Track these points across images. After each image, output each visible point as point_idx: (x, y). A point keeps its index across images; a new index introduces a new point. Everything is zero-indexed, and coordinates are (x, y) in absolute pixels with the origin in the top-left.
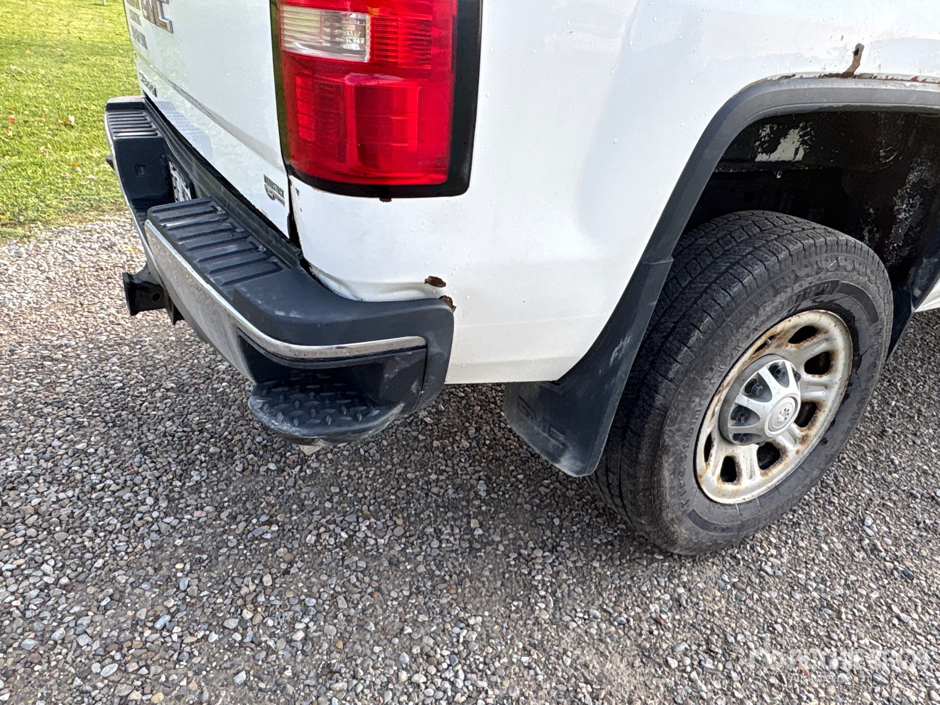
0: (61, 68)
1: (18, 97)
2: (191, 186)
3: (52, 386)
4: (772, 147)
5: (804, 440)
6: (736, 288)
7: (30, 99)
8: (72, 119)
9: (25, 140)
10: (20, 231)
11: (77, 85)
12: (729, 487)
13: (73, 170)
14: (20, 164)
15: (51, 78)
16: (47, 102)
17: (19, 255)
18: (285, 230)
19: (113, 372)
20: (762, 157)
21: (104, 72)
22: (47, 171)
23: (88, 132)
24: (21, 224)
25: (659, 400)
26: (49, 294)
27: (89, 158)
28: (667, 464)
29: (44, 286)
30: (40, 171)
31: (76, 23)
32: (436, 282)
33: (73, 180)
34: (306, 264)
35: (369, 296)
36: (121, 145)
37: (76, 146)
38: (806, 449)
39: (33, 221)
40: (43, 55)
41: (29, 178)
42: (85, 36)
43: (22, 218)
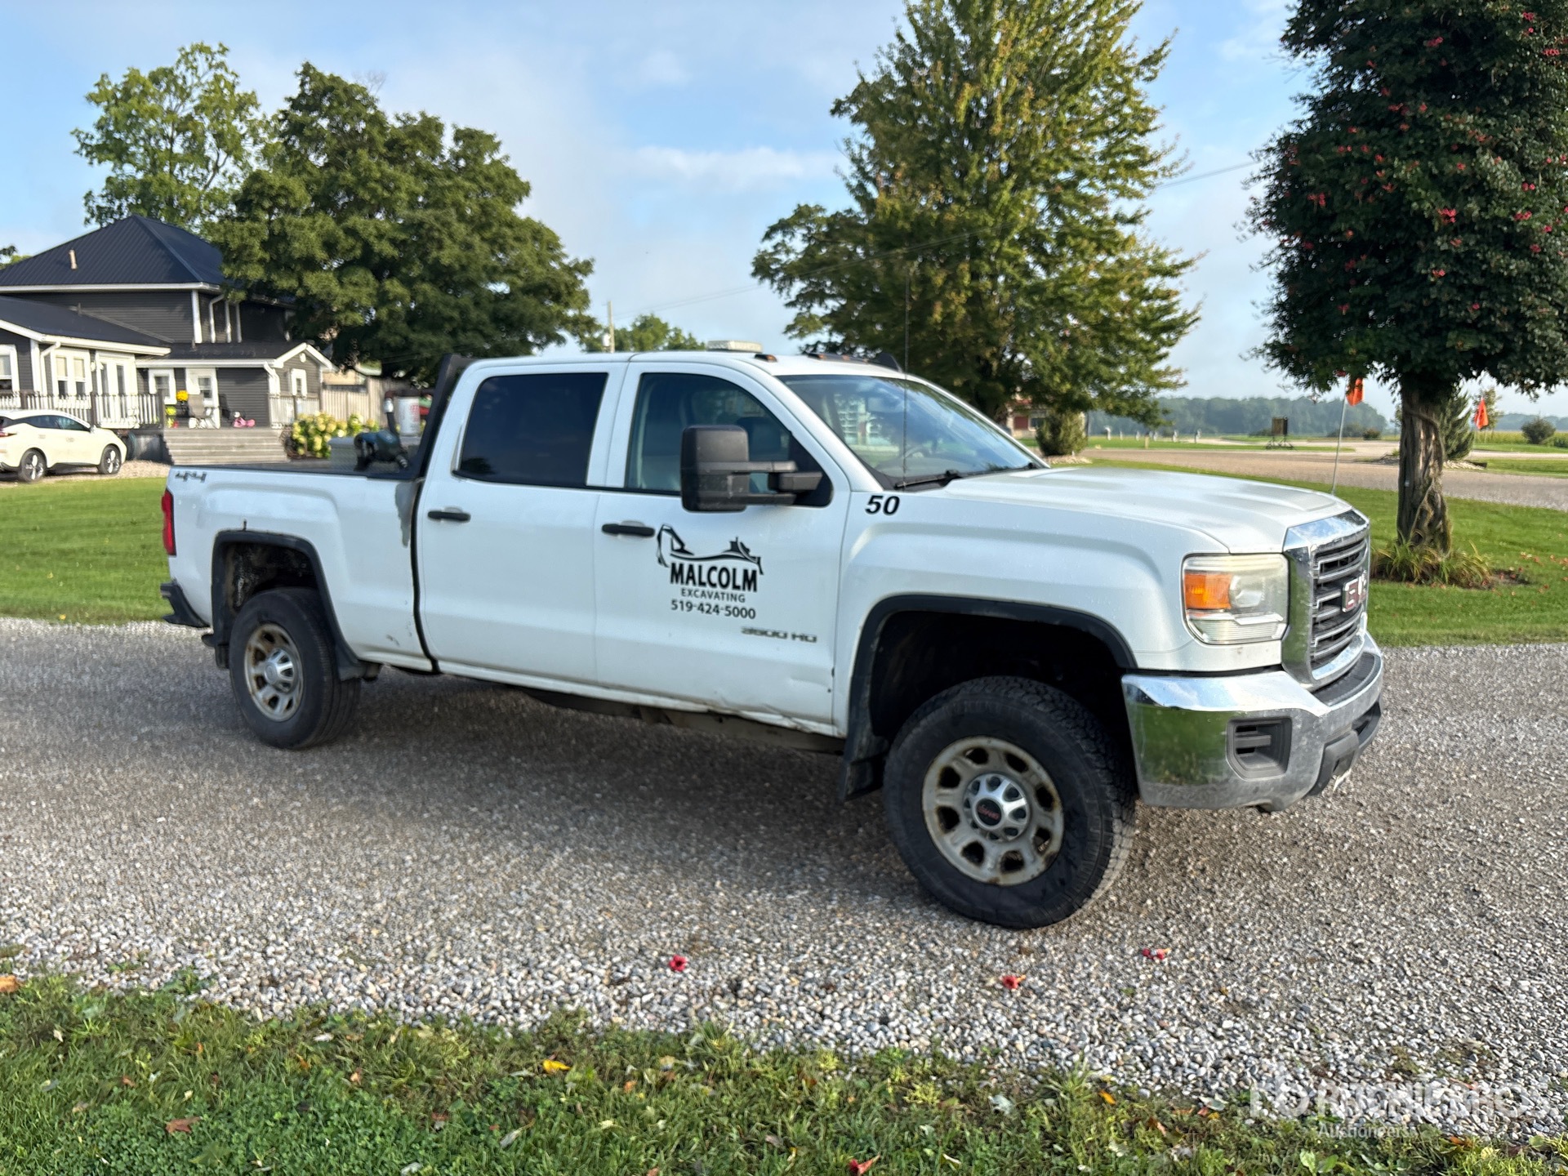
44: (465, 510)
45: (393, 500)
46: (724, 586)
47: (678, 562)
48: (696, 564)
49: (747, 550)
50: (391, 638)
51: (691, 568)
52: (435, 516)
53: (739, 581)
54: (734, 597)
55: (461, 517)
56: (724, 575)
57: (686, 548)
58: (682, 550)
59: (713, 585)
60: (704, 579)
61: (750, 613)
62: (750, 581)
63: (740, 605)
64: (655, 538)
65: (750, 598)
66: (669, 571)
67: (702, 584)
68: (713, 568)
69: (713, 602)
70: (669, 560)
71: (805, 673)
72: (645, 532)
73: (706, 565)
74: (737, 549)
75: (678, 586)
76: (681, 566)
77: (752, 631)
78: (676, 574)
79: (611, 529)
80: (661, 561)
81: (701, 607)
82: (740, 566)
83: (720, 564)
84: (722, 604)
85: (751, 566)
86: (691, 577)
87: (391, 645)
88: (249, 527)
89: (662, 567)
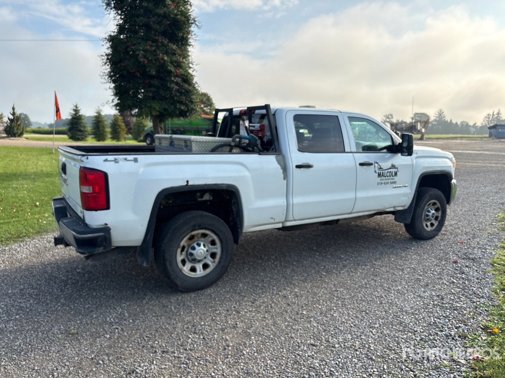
0: (34, 184)
1: (16, 197)
2: (71, 215)
3: (32, 273)
4: (202, 197)
5: (214, 262)
6: (177, 225)
7: (21, 197)
8: (38, 203)
9: (20, 212)
10: (20, 239)
11: (40, 190)
12: (193, 273)
13: (38, 220)
14: (19, 220)
15: (29, 188)
16: (28, 198)
17: (20, 246)
18: (83, 218)
19: (49, 269)
20: (199, 200)
21: (51, 184)
22: (29, 222)
23: (44, 208)
24: (21, 237)
25: (163, 248)
26: (30, 255)
27: (44, 217)
28: (168, 263)
29: (28, 253)
30: (26, 222)
31: (40, 163)
32: (106, 224)
33: (38, 224)
34: (86, 224)
35: (95, 227)
36: (56, 209)
37: (39, 213)
38: (215, 265)
39: (25, 236)
40: (26, 179)
41: (22, 224)
42: (44, 169)
43: (21, 236)
44: (311, 163)
45: (276, 163)
46: (390, 176)
47: (379, 171)
48: (384, 171)
49: (395, 166)
50: (272, 218)
51: (383, 173)
52: (298, 167)
53: (394, 174)
54: (392, 179)
55: (308, 166)
56: (390, 173)
57: (382, 167)
58: (380, 168)
59: (388, 177)
60: (386, 175)
61: (395, 183)
62: (396, 174)
63: (393, 181)
64: (373, 166)
65: (396, 178)
66: (377, 175)
67: (385, 177)
68: (388, 172)
69: (387, 181)
70: (377, 171)
71: (405, 195)
72: (371, 164)
73: (386, 171)
74: (393, 166)
75: (379, 178)
76: (380, 172)
77: (395, 187)
78: (379, 175)
79: (361, 164)
80: (375, 172)
81: (384, 183)
82: (393, 170)
83: (389, 170)
84: (389, 181)
85: (396, 170)
86: (383, 175)
87: (272, 221)
88: (190, 183)
89: (376, 174)
